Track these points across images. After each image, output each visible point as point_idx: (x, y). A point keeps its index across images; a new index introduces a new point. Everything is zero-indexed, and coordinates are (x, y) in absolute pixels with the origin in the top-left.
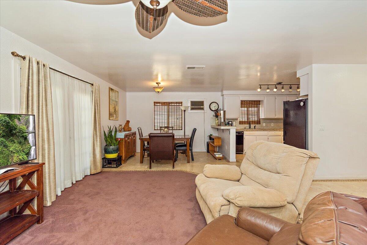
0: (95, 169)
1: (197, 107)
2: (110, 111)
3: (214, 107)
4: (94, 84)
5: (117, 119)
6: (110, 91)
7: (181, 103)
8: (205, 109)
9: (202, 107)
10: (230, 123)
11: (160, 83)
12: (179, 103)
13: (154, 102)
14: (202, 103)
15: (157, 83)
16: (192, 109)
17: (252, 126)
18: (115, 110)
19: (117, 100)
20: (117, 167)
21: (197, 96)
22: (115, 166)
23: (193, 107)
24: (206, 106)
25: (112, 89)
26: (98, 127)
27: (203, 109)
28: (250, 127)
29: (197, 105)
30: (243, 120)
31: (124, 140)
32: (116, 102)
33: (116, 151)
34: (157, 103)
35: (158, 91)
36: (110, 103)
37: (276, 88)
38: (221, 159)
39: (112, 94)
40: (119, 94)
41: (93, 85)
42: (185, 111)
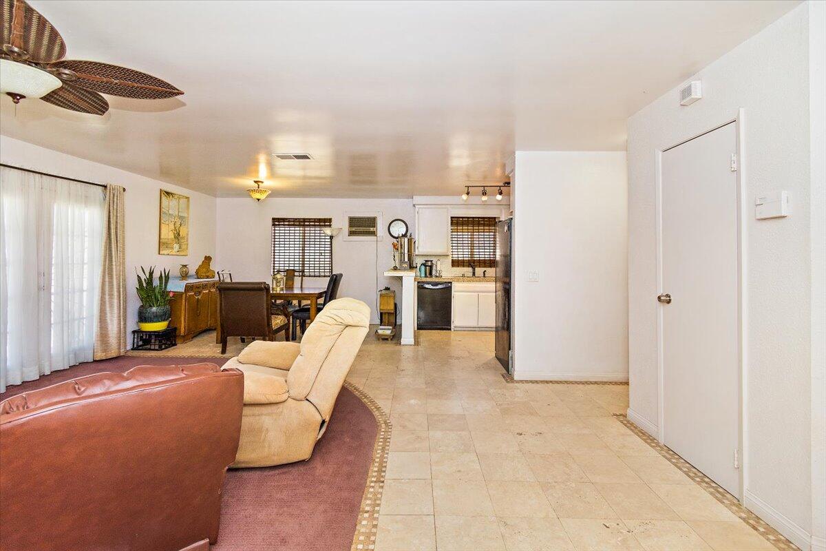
0: (105, 351)
1: (361, 229)
2: (162, 237)
3: (399, 230)
4: (108, 186)
5: (182, 254)
6: (164, 198)
7: (330, 220)
8: (379, 234)
9: (372, 229)
10: (429, 263)
11: (262, 182)
12: (325, 220)
13: (273, 219)
14: (372, 222)
15: (255, 182)
16: (351, 233)
17: (479, 271)
18: (179, 235)
19: (186, 215)
20: (161, 349)
21: (363, 207)
22: (157, 347)
23: (354, 229)
24: (381, 228)
25: (168, 193)
26: (114, 270)
27: (373, 233)
28: (474, 274)
29: (362, 226)
30: (460, 259)
31: (184, 296)
32: (181, 218)
33: (161, 316)
34: (279, 220)
35: (258, 197)
36: (162, 221)
37: (501, 193)
38: (387, 339)
39: (170, 204)
40: (191, 201)
41: (105, 187)
42: (331, 237)
